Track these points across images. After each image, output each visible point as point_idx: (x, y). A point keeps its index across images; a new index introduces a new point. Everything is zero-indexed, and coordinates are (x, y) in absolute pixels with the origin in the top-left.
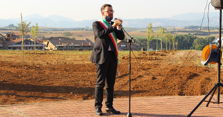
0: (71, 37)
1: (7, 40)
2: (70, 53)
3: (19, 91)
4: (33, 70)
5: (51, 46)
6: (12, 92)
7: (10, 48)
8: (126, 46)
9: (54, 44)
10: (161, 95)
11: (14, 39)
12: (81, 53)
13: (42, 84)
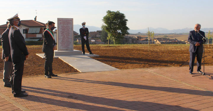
0: (167, 38)
1: (137, 39)
2: (169, 45)
3: (149, 62)
4: (154, 53)
5: (158, 42)
6: (146, 62)
7: (139, 43)
9: (159, 41)
11: (141, 39)
12: (174, 45)
13: (159, 59)
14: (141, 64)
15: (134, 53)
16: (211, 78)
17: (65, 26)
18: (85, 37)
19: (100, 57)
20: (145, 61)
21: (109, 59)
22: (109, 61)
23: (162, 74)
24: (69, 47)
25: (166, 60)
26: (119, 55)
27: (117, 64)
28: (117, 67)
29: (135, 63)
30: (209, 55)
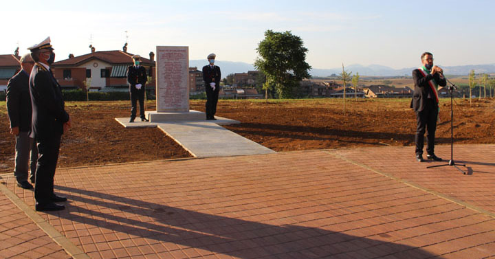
0: (390, 85)
1: (329, 88)
2: (390, 100)
3: (341, 136)
4: (354, 117)
5: (371, 94)
6: (335, 137)
8: (447, 94)
9: (374, 92)
10: (486, 143)
12: (400, 100)
13: (363, 130)
14: (324, 139)
15: (314, 117)
16: (466, 172)
17: (173, 61)
18: (213, 85)
19: (242, 125)
20: (334, 134)
21: (260, 130)
22: (259, 133)
23: (362, 162)
24: (179, 104)
25: (377, 130)
26: (281, 122)
27: (273, 139)
28: (272, 146)
29: (312, 138)
30: (471, 122)
